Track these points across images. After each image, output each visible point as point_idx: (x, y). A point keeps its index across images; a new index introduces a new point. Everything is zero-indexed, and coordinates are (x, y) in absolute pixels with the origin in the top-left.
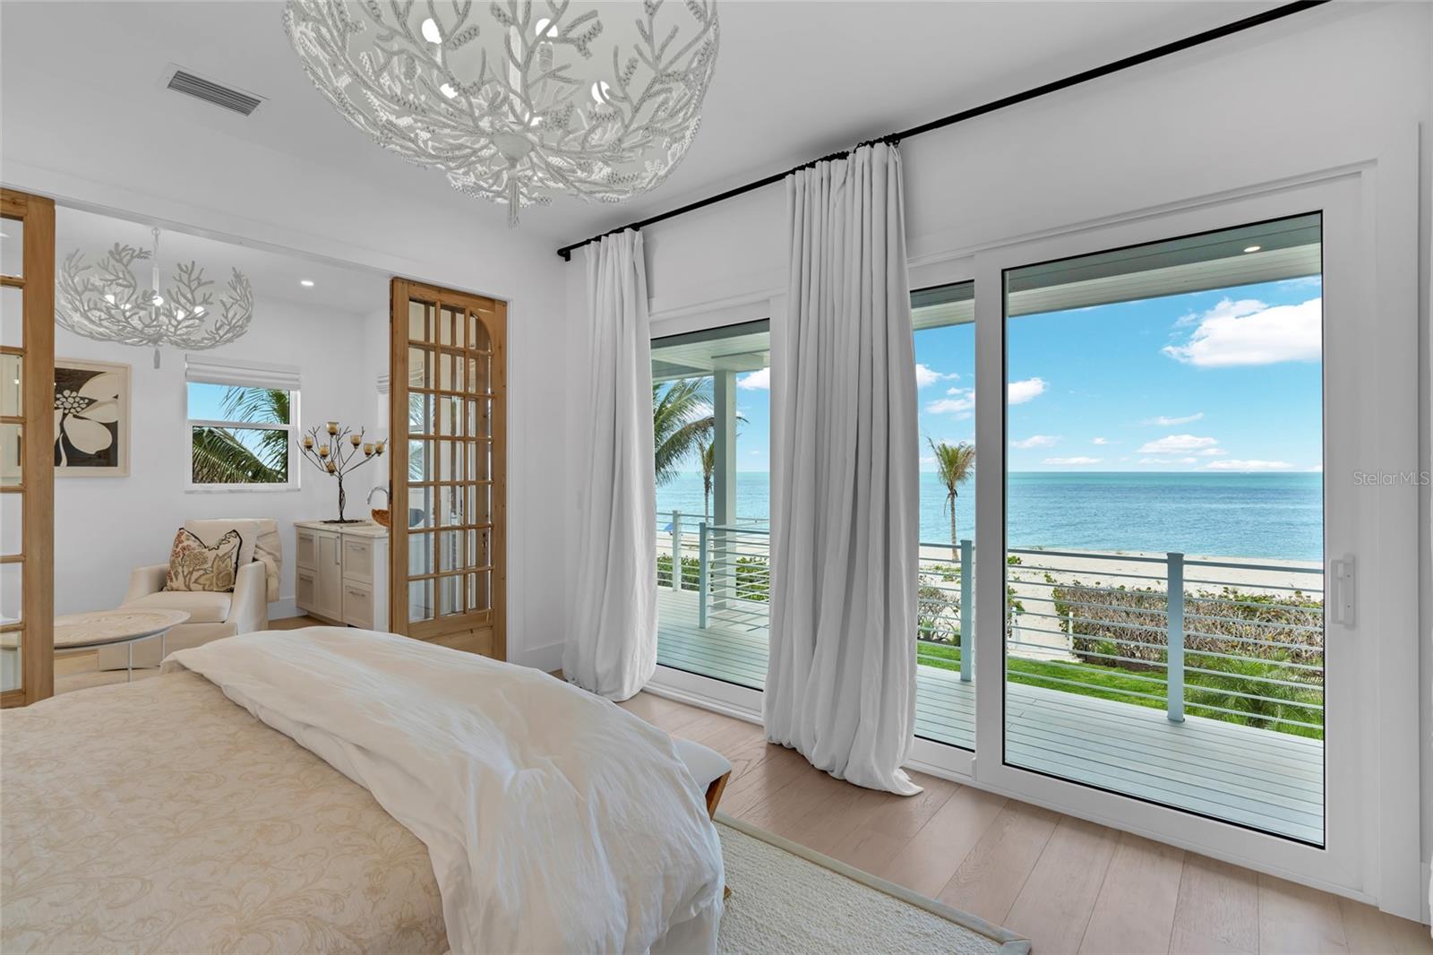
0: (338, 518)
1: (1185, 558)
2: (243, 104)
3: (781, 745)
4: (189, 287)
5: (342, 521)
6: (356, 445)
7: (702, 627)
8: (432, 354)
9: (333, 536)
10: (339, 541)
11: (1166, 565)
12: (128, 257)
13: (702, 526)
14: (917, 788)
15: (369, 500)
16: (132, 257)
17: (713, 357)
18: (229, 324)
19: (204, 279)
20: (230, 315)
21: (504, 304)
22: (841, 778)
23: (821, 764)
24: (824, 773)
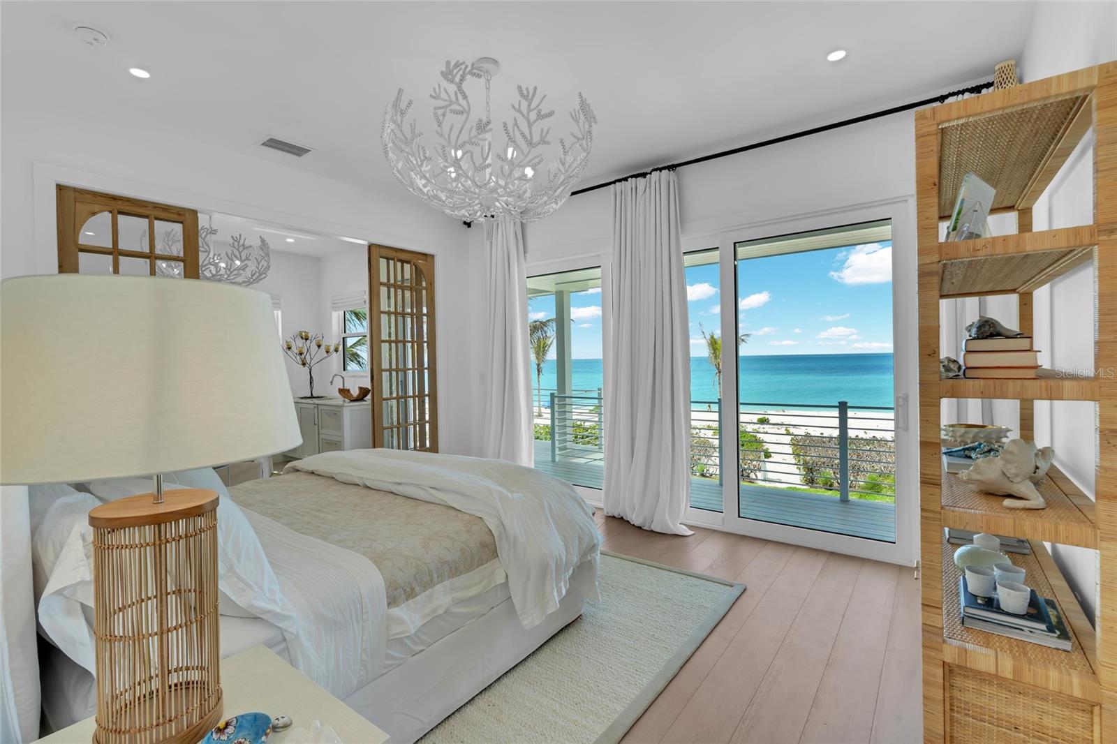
0: (309, 395)
1: (849, 405)
2: (298, 151)
3: (614, 517)
4: (238, 250)
5: (312, 397)
6: (319, 346)
7: (553, 461)
8: (392, 290)
9: (313, 406)
10: (316, 409)
11: (838, 409)
12: (205, 233)
13: (552, 395)
14: (691, 533)
15: (331, 382)
16: (207, 234)
17: (556, 284)
18: (260, 271)
19: (247, 244)
20: (260, 267)
21: (432, 256)
22: (649, 529)
23: (637, 524)
24: (640, 528)
